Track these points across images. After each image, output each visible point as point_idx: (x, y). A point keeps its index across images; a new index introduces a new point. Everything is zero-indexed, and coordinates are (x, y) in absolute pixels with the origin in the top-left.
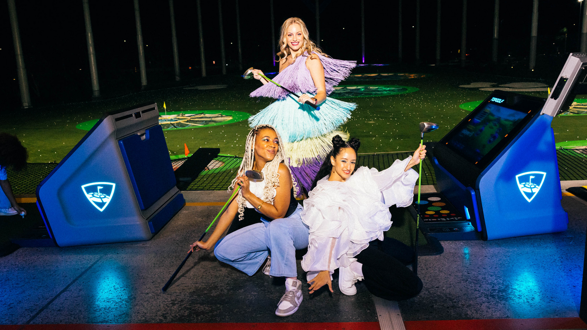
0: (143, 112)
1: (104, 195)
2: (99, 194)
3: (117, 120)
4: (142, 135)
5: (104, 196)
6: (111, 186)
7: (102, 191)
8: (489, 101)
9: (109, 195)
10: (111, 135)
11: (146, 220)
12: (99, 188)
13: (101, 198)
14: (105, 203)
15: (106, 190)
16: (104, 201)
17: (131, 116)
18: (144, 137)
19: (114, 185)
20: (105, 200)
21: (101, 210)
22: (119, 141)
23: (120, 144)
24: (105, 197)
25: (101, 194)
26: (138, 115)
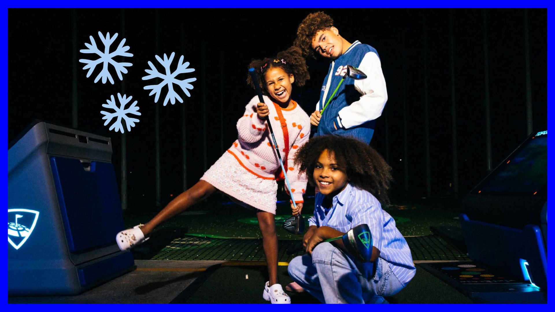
0: (91, 139)
1: (22, 227)
2: (17, 225)
3: (51, 131)
4: (86, 165)
5: (22, 229)
6: (34, 215)
7: (20, 221)
8: (533, 138)
9: (29, 227)
10: (41, 146)
11: (75, 266)
12: (18, 216)
13: (18, 231)
14: (23, 238)
15: (26, 221)
16: (22, 236)
17: (73, 136)
18: (89, 169)
19: (37, 213)
20: (23, 234)
21: (17, 247)
22: (51, 157)
23: (52, 161)
24: (24, 229)
25: (19, 225)
26: (82, 139)
